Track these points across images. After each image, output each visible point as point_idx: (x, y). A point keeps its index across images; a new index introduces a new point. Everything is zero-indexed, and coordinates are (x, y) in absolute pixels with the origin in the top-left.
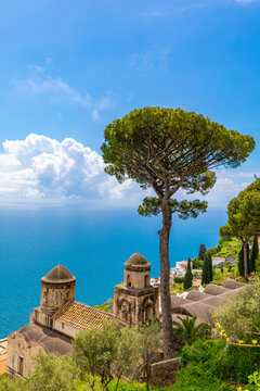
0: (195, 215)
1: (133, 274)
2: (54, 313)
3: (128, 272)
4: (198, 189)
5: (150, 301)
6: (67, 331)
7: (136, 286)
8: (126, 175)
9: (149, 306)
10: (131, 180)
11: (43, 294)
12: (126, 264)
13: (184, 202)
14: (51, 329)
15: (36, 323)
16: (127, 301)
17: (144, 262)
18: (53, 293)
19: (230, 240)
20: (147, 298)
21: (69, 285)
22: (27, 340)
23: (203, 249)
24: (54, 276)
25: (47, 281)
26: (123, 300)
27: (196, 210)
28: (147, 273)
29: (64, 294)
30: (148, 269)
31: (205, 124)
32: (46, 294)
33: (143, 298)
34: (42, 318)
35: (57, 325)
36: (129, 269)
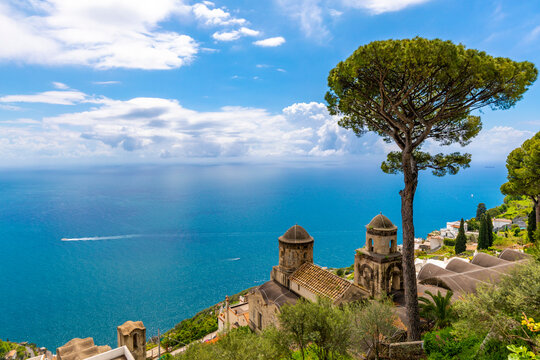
0: (454, 171)
1: (376, 238)
2: (291, 272)
3: (370, 236)
4: (457, 140)
5: (396, 269)
6: (303, 292)
7: (379, 251)
8: (366, 128)
9: (395, 274)
10: (372, 132)
11: (280, 253)
12: (368, 226)
13: (440, 156)
14: (288, 288)
15: (275, 281)
16: (369, 267)
17: (389, 225)
18: (289, 253)
19: (520, 199)
20: (393, 266)
21: (307, 246)
22: (264, 297)
23: (481, 209)
24: (290, 236)
25: (284, 240)
26: (365, 266)
27: (455, 165)
28: (392, 238)
29: (301, 255)
30: (394, 233)
31: (454, 53)
32: (283, 253)
33: (387, 265)
34: (280, 277)
35: (294, 286)
36: (371, 232)
